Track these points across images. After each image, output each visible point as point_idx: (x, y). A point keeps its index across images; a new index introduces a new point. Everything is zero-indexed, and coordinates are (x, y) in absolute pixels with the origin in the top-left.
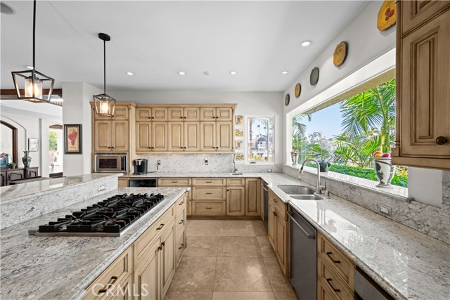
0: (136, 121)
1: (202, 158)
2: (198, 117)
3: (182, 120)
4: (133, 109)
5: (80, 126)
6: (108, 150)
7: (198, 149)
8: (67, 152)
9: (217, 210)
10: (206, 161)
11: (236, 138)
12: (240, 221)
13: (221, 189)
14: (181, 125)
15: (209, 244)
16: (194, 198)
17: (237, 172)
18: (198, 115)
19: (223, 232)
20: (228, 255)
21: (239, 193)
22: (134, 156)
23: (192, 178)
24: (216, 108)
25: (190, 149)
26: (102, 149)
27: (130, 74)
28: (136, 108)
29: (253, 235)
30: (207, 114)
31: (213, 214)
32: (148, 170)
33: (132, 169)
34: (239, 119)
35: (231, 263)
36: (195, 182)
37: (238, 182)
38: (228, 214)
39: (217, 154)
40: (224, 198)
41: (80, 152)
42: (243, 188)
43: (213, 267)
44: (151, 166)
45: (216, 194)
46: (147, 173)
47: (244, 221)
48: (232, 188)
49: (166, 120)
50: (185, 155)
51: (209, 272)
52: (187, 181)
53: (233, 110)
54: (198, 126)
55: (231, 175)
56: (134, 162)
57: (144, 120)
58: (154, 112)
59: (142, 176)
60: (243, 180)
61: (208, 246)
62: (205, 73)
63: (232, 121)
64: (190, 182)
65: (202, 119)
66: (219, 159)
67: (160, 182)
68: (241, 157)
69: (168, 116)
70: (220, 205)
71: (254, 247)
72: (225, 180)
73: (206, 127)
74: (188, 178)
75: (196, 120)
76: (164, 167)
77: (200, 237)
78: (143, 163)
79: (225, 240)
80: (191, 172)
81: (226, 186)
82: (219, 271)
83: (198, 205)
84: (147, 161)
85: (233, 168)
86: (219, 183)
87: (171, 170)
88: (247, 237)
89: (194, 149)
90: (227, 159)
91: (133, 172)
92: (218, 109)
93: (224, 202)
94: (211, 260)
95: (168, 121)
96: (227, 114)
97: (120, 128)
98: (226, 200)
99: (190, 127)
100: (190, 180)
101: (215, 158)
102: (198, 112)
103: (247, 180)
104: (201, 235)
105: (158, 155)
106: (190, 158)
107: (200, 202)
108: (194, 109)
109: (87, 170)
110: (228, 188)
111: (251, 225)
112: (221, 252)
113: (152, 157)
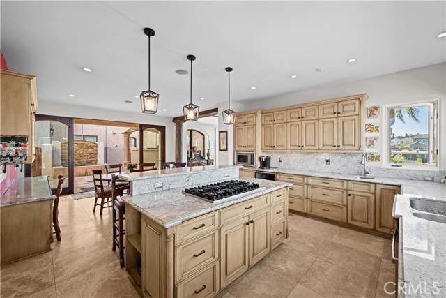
0: (262, 125)
1: (323, 157)
2: (317, 115)
3: (300, 119)
4: (259, 115)
5: (226, 132)
6: (242, 149)
7: (316, 148)
8: (220, 150)
9: (335, 214)
10: (327, 161)
11: (366, 135)
12: (367, 235)
13: (340, 193)
14: (298, 125)
15: (314, 244)
16: (309, 197)
17: (368, 176)
18: (316, 113)
19: (336, 239)
20: (330, 261)
21: (365, 201)
22: (259, 154)
23: (307, 176)
24: (338, 103)
25: (308, 147)
26: (239, 148)
27: (253, 88)
28: (262, 113)
29: (378, 255)
30: (326, 111)
31: (331, 218)
32: (271, 166)
33: (258, 164)
34: (372, 111)
35: (330, 270)
36: (310, 181)
37: (365, 188)
38: (350, 221)
39: (341, 153)
40: (345, 203)
41: (226, 150)
42: (372, 196)
43: (308, 265)
44: (273, 163)
45: (335, 197)
46: (269, 168)
47: (372, 237)
48: (355, 193)
49: (285, 121)
50: (305, 153)
51: (302, 266)
52: (302, 179)
53: (360, 102)
54: (317, 125)
55: (358, 178)
56: (260, 159)
57: (267, 123)
58: (275, 115)
59: (266, 170)
60: (372, 186)
61: (312, 246)
62: (317, 70)
63: (359, 115)
64: (305, 180)
65: (320, 117)
66: (344, 159)
67: (278, 177)
68: (376, 158)
69: (287, 117)
70: (339, 210)
71: (372, 268)
72: (345, 183)
73: (325, 125)
74: (304, 176)
75: (314, 118)
76: (285, 164)
77: (309, 235)
78: (266, 159)
79: (334, 246)
80: (310, 171)
81: (347, 190)
82: (313, 270)
83: (314, 205)
84: (270, 158)
85: (363, 170)
86: (338, 185)
87: (291, 167)
88: (367, 254)
89: (312, 148)
90: (355, 159)
91: (259, 166)
92: (340, 104)
93: (345, 208)
94: (308, 258)
95: (287, 123)
96: (352, 107)
97: (250, 131)
98: (347, 206)
99: (308, 126)
100: (305, 178)
101: (339, 157)
102: (317, 110)
103: (378, 186)
104: (310, 234)
105: (280, 153)
106: (309, 156)
107: (316, 202)
108: (312, 107)
109: (231, 162)
110: (350, 193)
111: (383, 244)
112: (324, 255)
113: (275, 155)
